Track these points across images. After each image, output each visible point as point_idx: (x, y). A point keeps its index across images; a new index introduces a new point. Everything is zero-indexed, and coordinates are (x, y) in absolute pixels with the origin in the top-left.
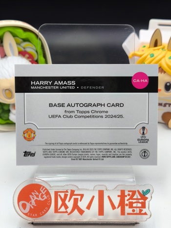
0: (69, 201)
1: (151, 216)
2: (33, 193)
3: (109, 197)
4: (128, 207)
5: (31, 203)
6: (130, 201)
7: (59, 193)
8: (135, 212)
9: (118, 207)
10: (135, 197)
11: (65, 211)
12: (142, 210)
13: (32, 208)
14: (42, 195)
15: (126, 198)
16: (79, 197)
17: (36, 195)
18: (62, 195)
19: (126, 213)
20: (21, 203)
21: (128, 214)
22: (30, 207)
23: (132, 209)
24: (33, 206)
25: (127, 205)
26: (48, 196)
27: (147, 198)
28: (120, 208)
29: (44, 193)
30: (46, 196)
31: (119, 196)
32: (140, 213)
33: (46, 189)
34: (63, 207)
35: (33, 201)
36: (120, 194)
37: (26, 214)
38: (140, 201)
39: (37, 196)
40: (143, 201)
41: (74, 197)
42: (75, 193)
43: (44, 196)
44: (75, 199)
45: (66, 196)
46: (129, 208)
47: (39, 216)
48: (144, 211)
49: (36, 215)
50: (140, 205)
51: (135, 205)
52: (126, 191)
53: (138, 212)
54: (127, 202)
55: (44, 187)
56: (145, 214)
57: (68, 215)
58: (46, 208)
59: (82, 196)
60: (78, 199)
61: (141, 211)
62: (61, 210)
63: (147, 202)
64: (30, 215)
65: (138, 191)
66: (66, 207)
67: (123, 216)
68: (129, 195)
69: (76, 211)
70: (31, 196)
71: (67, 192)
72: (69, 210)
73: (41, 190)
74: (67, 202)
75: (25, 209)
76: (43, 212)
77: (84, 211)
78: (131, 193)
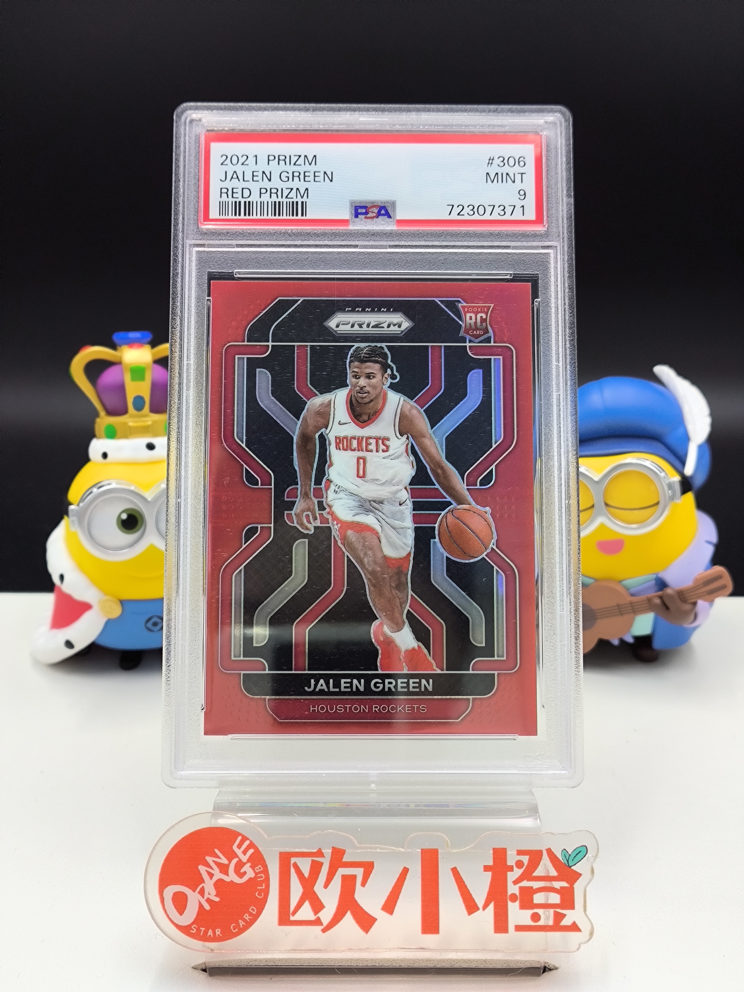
0: (326, 886)
1: (591, 934)
2: (209, 859)
3: (455, 872)
4: (517, 903)
5: (202, 893)
6: (525, 884)
7: (293, 860)
8: (541, 923)
9: (485, 907)
10: (539, 872)
11: (312, 917)
12: (564, 915)
13: (207, 907)
14: (240, 864)
15: (511, 876)
16: (359, 872)
17: (218, 865)
18: (305, 865)
19: (511, 927)
20: (170, 890)
21: (519, 928)
22: (201, 906)
23: (529, 912)
24: (208, 900)
25: (514, 898)
26: (259, 868)
27: (580, 875)
28: (491, 906)
29: (244, 859)
30: (253, 867)
31: (487, 868)
32: (557, 927)
33: (252, 845)
34: (307, 905)
35: (209, 886)
36: (491, 863)
37: (185, 930)
38: (558, 885)
39: (224, 869)
40: (564, 884)
41: (342, 871)
42: (346, 859)
43: (247, 868)
44: (344, 877)
45: (316, 868)
46: (522, 907)
47: (228, 935)
48: (570, 917)
49: (218, 932)
50: (555, 899)
51: (538, 898)
52: (509, 853)
53: (551, 923)
54: (513, 889)
55: (245, 839)
56: (574, 928)
57: (324, 931)
58: (253, 909)
59: (368, 867)
60: (354, 877)
61: (559, 917)
62: (298, 917)
63: (578, 887)
64: (198, 930)
65: (549, 851)
66: (318, 906)
67: (501, 936)
68: (519, 864)
69: (349, 917)
70: (202, 869)
71: (320, 853)
72: (326, 916)
73: (235, 847)
74: (318, 888)
75: (181, 912)
76: (242, 923)
77: (374, 920)
78: (525, 859)
